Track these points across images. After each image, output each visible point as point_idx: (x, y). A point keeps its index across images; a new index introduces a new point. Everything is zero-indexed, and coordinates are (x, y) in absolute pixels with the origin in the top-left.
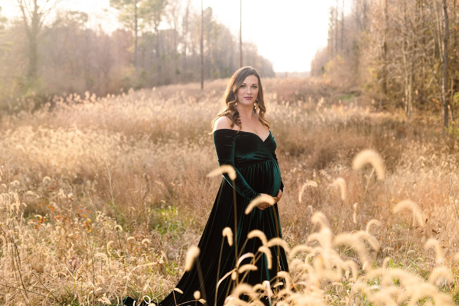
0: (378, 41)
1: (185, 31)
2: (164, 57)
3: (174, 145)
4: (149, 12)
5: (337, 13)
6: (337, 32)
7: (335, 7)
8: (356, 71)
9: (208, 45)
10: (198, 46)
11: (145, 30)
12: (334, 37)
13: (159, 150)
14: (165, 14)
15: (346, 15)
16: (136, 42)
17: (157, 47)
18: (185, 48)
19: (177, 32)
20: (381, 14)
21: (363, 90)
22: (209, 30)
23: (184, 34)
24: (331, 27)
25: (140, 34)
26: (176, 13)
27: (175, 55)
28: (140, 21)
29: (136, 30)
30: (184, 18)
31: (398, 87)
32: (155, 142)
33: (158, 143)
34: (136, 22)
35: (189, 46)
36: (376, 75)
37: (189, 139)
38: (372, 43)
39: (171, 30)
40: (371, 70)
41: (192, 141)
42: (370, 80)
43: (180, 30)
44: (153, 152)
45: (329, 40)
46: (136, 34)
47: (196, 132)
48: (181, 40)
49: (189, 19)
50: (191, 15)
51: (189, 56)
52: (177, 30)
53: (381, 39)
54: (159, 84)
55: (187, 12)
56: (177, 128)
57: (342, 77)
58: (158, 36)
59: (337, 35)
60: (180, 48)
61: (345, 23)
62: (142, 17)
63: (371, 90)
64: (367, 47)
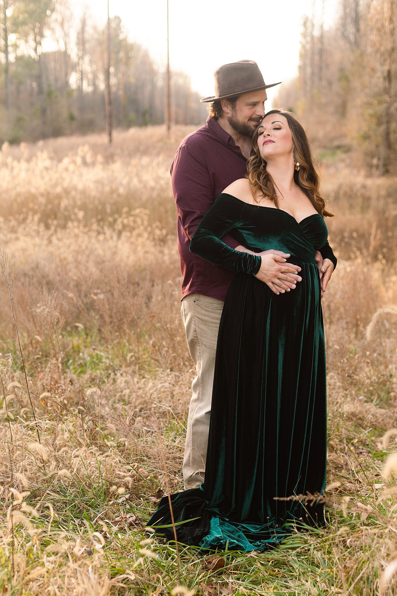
1: (81, 54)
2: (49, 94)
3: (76, 231)
4: (24, 23)
5: (313, 26)
6: (313, 54)
7: (310, 16)
9: (116, 75)
10: (101, 77)
11: (19, 53)
12: (308, 62)
13: (54, 240)
14: (50, 28)
15: (326, 28)
16: (6, 70)
17: (39, 78)
18: (82, 79)
19: (69, 56)
20: (383, 26)
22: (118, 52)
23: (81, 58)
24: (304, 47)
25: (12, 58)
26: (66, 26)
27: (66, 91)
28: (12, 38)
29: (6, 52)
30: (78, 33)
32: (47, 227)
33: (53, 228)
34: (6, 40)
35: (88, 78)
37: (99, 221)
38: (368, 70)
39: (59, 53)
41: (104, 224)
43: (74, 53)
44: (45, 242)
45: (300, 67)
46: (7, 58)
47: (108, 210)
48: (74, 67)
49: (87, 36)
50: (89, 30)
51: (88, 93)
52: (69, 52)
54: (44, 136)
56: (79, 203)
58: (39, 62)
59: (312, 60)
60: (73, 79)
61: (325, 41)
62: (15, 32)
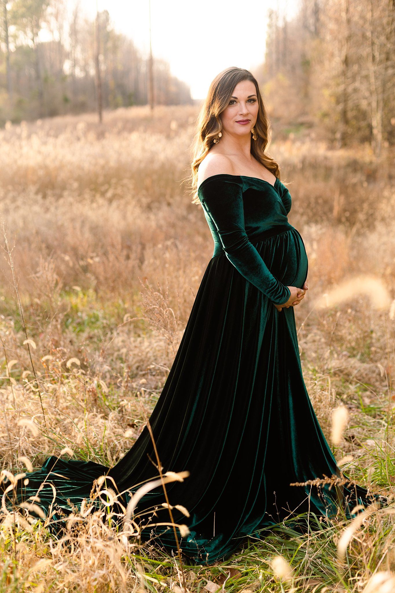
0: (336, 53)
1: (73, 43)
2: (46, 80)
3: (71, 200)
4: (22, 16)
6: (278, 42)
8: (307, 95)
9: (105, 62)
10: (92, 63)
11: (19, 43)
12: (274, 49)
14: (46, 21)
16: (8, 59)
17: (36, 65)
18: (74, 66)
19: (63, 46)
20: (340, 16)
21: (316, 120)
22: (106, 42)
23: (74, 47)
25: (12, 47)
26: (60, 18)
27: (61, 76)
28: (12, 29)
29: (7, 41)
30: (71, 25)
31: (363, 115)
34: (6, 30)
35: (80, 65)
36: (333, 100)
38: (327, 55)
39: (54, 43)
40: (327, 93)
42: (325, 107)
43: (67, 43)
45: (266, 54)
46: (8, 47)
48: (68, 55)
49: (78, 27)
50: (81, 21)
51: (80, 79)
52: (63, 42)
53: (340, 50)
54: (42, 116)
55: (76, 16)
57: (286, 103)
58: (37, 51)
59: (277, 48)
60: (67, 67)
62: (15, 24)
63: (327, 121)
64: (321, 62)
